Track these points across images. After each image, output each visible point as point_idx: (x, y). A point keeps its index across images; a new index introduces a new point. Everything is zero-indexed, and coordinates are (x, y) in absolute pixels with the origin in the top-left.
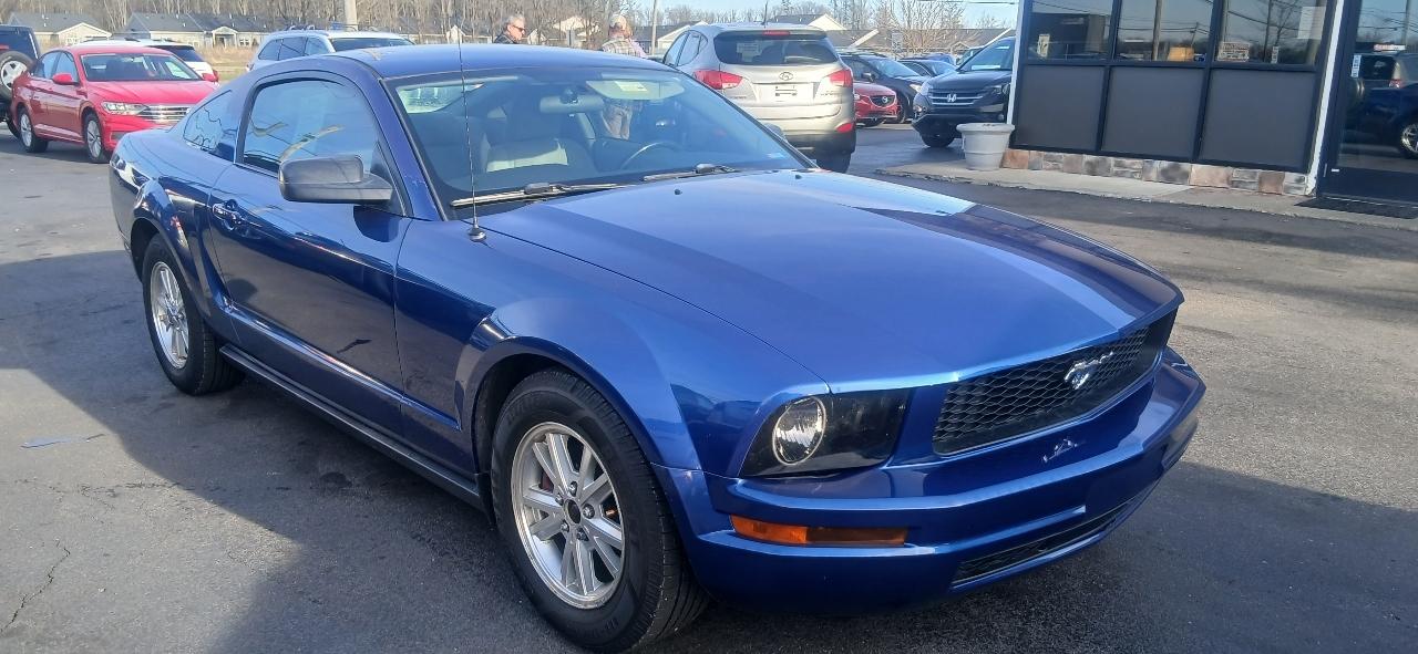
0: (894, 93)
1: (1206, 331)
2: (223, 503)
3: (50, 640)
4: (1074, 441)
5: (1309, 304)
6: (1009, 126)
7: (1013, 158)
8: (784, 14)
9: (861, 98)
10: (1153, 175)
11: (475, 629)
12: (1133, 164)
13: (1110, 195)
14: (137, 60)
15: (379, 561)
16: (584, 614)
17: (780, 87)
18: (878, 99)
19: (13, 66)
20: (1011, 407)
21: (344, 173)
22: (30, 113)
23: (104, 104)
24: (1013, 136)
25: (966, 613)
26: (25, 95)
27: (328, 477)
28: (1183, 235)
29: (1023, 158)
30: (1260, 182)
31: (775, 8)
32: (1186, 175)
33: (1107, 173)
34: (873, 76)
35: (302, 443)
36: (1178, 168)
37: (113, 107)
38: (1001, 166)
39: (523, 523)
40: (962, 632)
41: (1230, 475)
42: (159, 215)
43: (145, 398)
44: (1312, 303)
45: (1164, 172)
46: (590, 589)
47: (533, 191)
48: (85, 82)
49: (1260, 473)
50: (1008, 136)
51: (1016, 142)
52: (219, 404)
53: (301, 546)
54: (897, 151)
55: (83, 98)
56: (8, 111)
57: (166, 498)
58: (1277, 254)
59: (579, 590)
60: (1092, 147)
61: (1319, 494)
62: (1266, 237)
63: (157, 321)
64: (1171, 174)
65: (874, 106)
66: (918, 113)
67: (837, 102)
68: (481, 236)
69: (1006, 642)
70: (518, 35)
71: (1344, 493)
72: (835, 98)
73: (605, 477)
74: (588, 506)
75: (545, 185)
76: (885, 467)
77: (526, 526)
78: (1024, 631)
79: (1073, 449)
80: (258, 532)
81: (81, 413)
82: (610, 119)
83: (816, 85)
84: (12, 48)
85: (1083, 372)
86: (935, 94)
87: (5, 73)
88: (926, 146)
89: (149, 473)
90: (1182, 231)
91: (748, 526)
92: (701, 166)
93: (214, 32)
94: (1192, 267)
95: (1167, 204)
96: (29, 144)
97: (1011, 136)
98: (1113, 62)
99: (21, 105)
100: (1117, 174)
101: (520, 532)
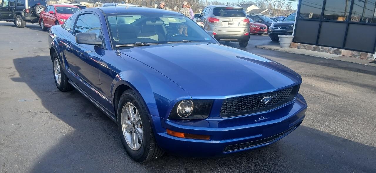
0: (267, 26)
1: (332, 94)
2: (60, 118)
3: (9, 146)
4: (265, 117)
5: (364, 89)
6: (293, 36)
7: (293, 45)
8: (243, 4)
9: (257, 27)
10: (331, 52)
11: (110, 154)
12: (326, 48)
13: (318, 57)
14: (70, 9)
15: (93, 135)
16: (134, 152)
17: (229, 23)
18: (262, 28)
19: (41, 9)
20: (245, 107)
21: (91, 37)
22: (44, 21)
23: (60, 19)
24: (294, 39)
25: (236, 161)
26: (43, 16)
27: (87, 114)
28: (335, 68)
29: (296, 45)
30: (361, 55)
31: (241, 2)
32: (340, 52)
33: (319, 50)
34: (261, 21)
35: (84, 105)
36: (338, 50)
37: (63, 20)
38: (290, 47)
39: (124, 127)
40: (233, 166)
41: (322, 132)
42: (56, 46)
43: (51, 91)
44: (365, 89)
45: (334, 51)
46: (137, 146)
47: (137, 44)
48: (56, 13)
49: (331, 132)
50: (292, 39)
51: (294, 40)
52: (68, 94)
53: (75, 130)
54: (263, 41)
55: (56, 17)
56: (39, 20)
57: (48, 115)
58: (360, 75)
59: (134, 146)
60: (315, 43)
61: (346, 139)
62: (358, 70)
63: (55, 73)
64: (336, 52)
65: (260, 29)
66: (270, 32)
67: (245, 27)
68: (119, 54)
69: (244, 169)
70: (162, 6)
71: (353, 139)
72: (244, 26)
73: (140, 118)
74: (137, 124)
75: (140, 43)
76: (207, 120)
77: (124, 129)
78: (250, 167)
79: (265, 119)
80: (66, 125)
81: (35, 94)
82: (180, 29)
83: (239, 23)
84: (41, 4)
85: (267, 99)
86: (275, 27)
87: (39, 10)
88: (272, 41)
89: (46, 109)
90: (335, 67)
91: (171, 132)
92: (184, 40)
93: (96, 3)
94: (334, 77)
95: (333, 60)
96: (43, 28)
97: (293, 39)
98: (322, 20)
99: (42, 19)
100: (321, 51)
101: (123, 129)
